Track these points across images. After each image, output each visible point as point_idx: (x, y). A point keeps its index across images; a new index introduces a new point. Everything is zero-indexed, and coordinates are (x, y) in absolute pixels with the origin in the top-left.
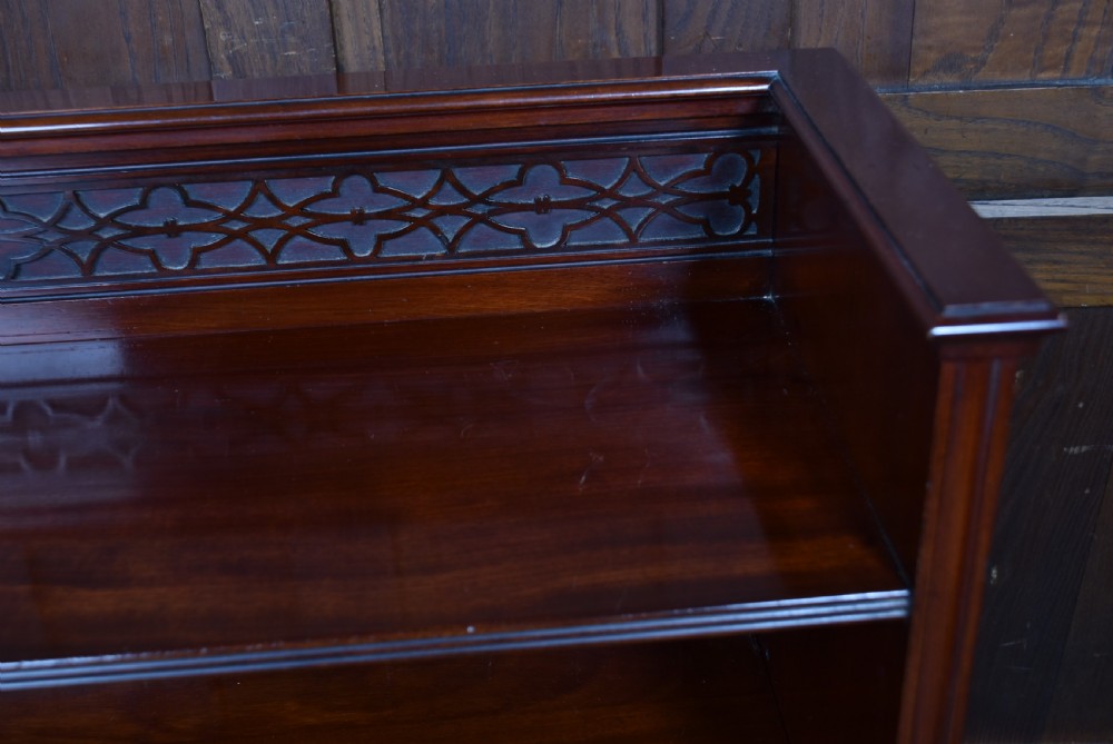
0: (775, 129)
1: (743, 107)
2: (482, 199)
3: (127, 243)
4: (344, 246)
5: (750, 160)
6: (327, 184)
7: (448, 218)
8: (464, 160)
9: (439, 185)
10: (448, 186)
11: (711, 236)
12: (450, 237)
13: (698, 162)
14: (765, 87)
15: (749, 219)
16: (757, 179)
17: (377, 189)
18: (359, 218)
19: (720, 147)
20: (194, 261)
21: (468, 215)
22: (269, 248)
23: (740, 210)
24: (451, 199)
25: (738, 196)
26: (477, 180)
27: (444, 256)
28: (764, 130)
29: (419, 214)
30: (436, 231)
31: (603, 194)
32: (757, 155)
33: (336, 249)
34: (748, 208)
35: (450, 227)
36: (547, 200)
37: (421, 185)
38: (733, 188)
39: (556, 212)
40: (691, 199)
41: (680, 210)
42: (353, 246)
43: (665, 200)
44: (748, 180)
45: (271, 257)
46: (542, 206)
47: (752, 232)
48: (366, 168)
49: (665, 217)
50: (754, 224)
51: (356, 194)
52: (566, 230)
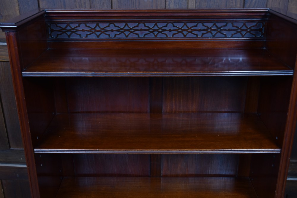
0: (268, 19)
1: (263, 14)
2: (220, 28)
3: (162, 32)
4: (197, 35)
5: (263, 24)
6: (195, 24)
7: (214, 31)
8: (218, 21)
9: (213, 25)
10: (214, 26)
11: (256, 37)
12: (214, 34)
13: (254, 24)
14: (267, 11)
15: (262, 34)
16: (264, 27)
17: (203, 26)
18: (200, 30)
19: (259, 21)
20: (173, 36)
21: (217, 31)
22: (185, 34)
23: (261, 33)
24: (214, 28)
25: (261, 30)
26: (219, 25)
27: (212, 38)
28: (266, 19)
29: (209, 30)
30: (211, 33)
31: (239, 28)
32: (264, 23)
33: (195, 35)
34: (262, 32)
35: (214, 33)
37: (210, 25)
38: (260, 29)
39: (231, 31)
40: (253, 30)
41: (251, 32)
42: (198, 35)
43: (249, 30)
44: (263, 27)
45: (185, 36)
46: (229, 30)
47: (262, 37)
48: (202, 22)
49: (248, 33)
50: (263, 35)
51: (200, 26)
52: (232, 35)
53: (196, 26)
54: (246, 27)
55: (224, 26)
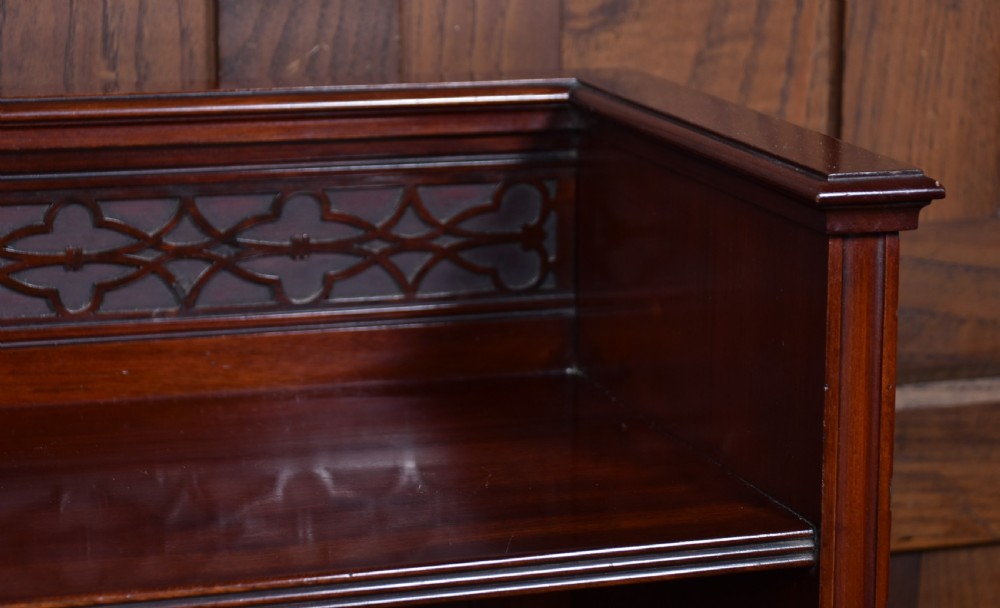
0: (573, 154)
1: (537, 123)
2: (229, 238)
4: (52, 297)
5: (545, 192)
6: (36, 215)
7: (185, 264)
8: (210, 187)
9: (178, 218)
10: (186, 222)
11: (502, 290)
12: (187, 287)
13: (480, 195)
14: (565, 96)
15: (546, 268)
16: (553, 218)
17: (101, 224)
18: (75, 261)
19: (510, 177)
21: (209, 259)
23: (534, 257)
24: (186, 236)
25: (532, 238)
26: (222, 212)
27: (178, 314)
28: (561, 155)
29: (148, 256)
30: (168, 279)
31: (372, 233)
32: (552, 187)
33: (41, 303)
34: (544, 254)
35: (188, 274)
36: (306, 241)
37: (151, 216)
38: (526, 228)
39: (316, 258)
40: (476, 241)
41: (465, 255)
42: (65, 300)
43: (446, 242)
44: (544, 218)
46: (300, 249)
47: (549, 285)
48: (89, 196)
49: (445, 266)
50: (551, 277)
51: (74, 229)
52: (329, 284)
53: (46, 228)
54: (426, 219)
55: (261, 220)
